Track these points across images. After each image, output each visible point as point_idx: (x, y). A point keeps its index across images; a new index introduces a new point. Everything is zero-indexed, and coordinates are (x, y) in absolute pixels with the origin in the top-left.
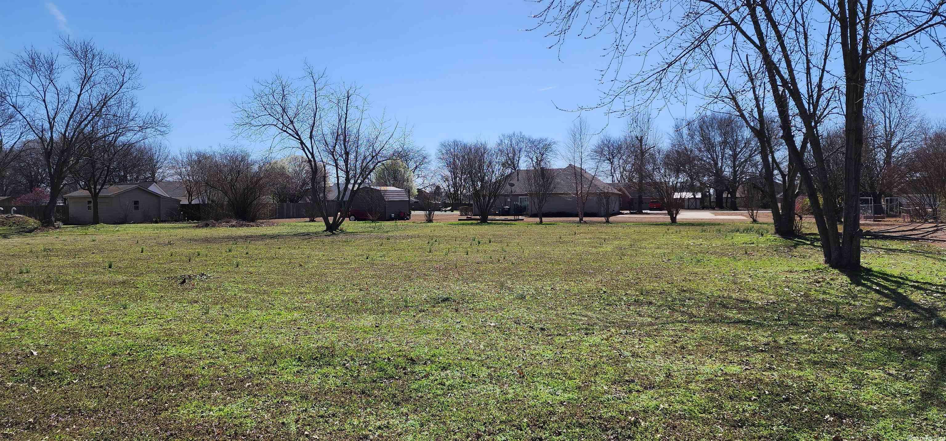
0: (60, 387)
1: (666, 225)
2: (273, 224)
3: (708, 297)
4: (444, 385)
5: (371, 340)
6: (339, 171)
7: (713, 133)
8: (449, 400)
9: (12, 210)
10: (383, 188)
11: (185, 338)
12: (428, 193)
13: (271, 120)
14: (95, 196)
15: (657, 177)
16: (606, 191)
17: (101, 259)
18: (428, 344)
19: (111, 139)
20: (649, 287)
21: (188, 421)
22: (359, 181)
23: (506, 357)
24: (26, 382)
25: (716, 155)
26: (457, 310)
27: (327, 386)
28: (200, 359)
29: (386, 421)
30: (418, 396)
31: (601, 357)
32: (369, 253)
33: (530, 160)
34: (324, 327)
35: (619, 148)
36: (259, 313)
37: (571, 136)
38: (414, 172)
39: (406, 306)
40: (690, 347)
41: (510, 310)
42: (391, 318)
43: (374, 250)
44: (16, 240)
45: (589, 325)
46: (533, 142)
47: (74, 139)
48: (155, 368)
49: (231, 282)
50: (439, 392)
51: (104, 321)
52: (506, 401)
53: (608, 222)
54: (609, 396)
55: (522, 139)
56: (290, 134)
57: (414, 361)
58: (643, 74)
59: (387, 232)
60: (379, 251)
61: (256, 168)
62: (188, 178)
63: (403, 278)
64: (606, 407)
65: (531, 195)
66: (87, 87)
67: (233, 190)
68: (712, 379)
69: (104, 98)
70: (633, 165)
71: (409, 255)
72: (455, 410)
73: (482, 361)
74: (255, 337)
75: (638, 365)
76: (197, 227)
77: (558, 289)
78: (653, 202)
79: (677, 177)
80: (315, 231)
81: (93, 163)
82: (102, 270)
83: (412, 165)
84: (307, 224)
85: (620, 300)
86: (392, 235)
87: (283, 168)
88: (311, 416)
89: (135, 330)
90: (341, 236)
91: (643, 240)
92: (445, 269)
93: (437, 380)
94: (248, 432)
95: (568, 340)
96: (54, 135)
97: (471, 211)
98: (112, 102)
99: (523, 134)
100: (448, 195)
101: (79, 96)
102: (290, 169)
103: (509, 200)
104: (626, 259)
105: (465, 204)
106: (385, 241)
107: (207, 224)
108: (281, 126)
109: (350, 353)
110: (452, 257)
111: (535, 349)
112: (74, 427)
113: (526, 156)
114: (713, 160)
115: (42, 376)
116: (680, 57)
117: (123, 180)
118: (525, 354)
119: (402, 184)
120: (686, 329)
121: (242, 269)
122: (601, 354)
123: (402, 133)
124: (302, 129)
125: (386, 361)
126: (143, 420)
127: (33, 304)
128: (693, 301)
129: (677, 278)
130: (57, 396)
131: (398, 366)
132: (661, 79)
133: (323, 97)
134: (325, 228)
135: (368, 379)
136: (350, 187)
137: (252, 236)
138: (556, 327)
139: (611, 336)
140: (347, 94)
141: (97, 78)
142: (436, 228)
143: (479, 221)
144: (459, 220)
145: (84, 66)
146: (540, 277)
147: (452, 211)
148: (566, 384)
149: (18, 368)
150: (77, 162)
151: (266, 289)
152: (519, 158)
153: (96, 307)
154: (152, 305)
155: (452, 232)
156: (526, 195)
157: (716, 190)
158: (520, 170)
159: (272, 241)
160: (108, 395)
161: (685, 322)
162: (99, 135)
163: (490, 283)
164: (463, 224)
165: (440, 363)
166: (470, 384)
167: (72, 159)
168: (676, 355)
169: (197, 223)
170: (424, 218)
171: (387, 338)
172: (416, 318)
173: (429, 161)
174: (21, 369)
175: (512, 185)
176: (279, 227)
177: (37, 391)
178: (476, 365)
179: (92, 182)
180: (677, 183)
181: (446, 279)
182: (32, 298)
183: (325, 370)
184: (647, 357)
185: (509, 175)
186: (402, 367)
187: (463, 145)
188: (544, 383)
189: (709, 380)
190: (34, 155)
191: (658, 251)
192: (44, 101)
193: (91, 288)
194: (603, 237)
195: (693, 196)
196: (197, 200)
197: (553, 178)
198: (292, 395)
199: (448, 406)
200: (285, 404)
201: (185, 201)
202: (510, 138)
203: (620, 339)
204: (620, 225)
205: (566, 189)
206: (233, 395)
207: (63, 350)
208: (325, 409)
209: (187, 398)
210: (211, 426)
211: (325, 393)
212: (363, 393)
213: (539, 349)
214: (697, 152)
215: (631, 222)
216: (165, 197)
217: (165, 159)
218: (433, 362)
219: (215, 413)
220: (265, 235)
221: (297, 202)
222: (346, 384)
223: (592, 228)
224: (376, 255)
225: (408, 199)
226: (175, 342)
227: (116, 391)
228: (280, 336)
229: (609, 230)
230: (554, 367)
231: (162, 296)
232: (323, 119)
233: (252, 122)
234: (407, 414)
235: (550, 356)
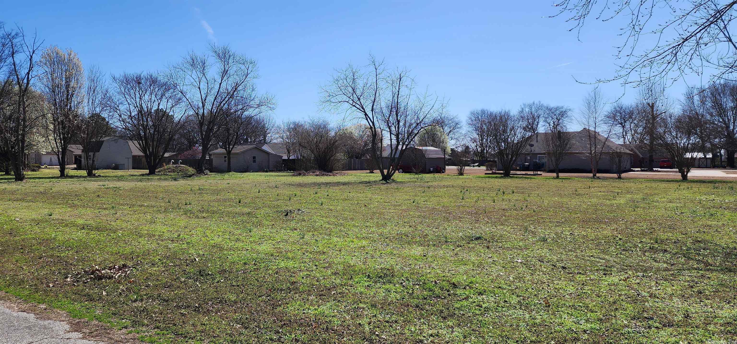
0: (213, 284)
1: (677, 181)
2: (344, 174)
3: (723, 248)
4: (481, 307)
5: (421, 266)
6: (392, 135)
7: (725, 100)
8: (486, 319)
9: (179, 162)
10: (424, 148)
11: (290, 255)
12: (459, 152)
13: (345, 98)
14: (229, 153)
15: (669, 139)
16: (619, 151)
17: (234, 197)
18: (466, 273)
19: (239, 113)
20: (663, 236)
21: (294, 315)
22: (407, 143)
23: (533, 289)
24: (193, 279)
25: (728, 119)
26: (488, 247)
27: (390, 299)
28: (300, 271)
29: (437, 331)
30: (460, 314)
31: (620, 295)
32: (415, 198)
33: (548, 125)
34: (385, 254)
35: (631, 114)
36: (338, 239)
37: (586, 104)
38: (448, 135)
39: (446, 242)
40: (707, 293)
41: (534, 250)
42: (435, 250)
43: (418, 196)
44: (182, 182)
45: (606, 266)
46: (550, 110)
47: (217, 114)
48: (272, 276)
49: (318, 216)
50: (477, 312)
51: (238, 240)
52: (534, 325)
53: (620, 178)
54: (630, 330)
55: (540, 107)
56: (358, 108)
57: (456, 285)
58: (659, 49)
59: (428, 182)
60: (422, 197)
61: (332, 134)
62: (287, 140)
63: (442, 219)
64: (626, 339)
65: (549, 154)
66: (225, 78)
67: (318, 150)
68: (731, 323)
69: (235, 85)
70: (644, 128)
71: (446, 201)
72: (491, 328)
73: (512, 290)
74: (337, 258)
75: (656, 304)
76: (293, 175)
77: (576, 234)
78: (662, 161)
79: (689, 138)
80: (374, 180)
81: (228, 130)
82: (235, 205)
83: (447, 129)
84: (368, 174)
85: (636, 246)
86: (432, 184)
87: (352, 133)
88: (379, 321)
89: (257, 247)
90: (393, 184)
91: (655, 194)
92: (476, 213)
93: (475, 302)
94: (335, 328)
95: (589, 278)
96: (205, 112)
97: (496, 166)
98: (240, 88)
99: (542, 103)
100: (476, 153)
101: (220, 84)
102: (356, 134)
103: (529, 158)
104: (640, 211)
105: (490, 161)
106: (426, 189)
107: (300, 173)
108: (351, 102)
109: (406, 275)
110: (481, 204)
111: (558, 284)
112: (223, 312)
113: (544, 121)
114: (725, 123)
115: (202, 276)
116: (696, 32)
117: (246, 141)
118: (549, 288)
119: (439, 145)
120: (703, 276)
121: (324, 206)
122: (620, 293)
123: (441, 105)
124: (366, 104)
125: (433, 283)
126: (266, 312)
127: (194, 226)
128: (708, 251)
129: (692, 230)
130: (212, 290)
131: (443, 288)
132: (676, 53)
133: (381, 80)
134: (381, 178)
135: (421, 297)
136: (400, 147)
137: (330, 183)
138: (577, 266)
139: (628, 278)
140: (399, 77)
141: (231, 72)
142: (467, 180)
143: (503, 175)
144: (486, 174)
145: (223, 63)
146: (559, 224)
147: (479, 167)
148: (589, 315)
149: (188, 269)
150: (219, 130)
151: (342, 222)
152: (538, 123)
153: (232, 230)
154: (268, 230)
155: (479, 183)
156: (544, 154)
157: (727, 151)
158: (539, 133)
159: (345, 187)
160: (242, 292)
161: (701, 270)
162: (232, 111)
163: (516, 227)
164: (489, 177)
165: (477, 289)
166: (504, 308)
167: (216, 127)
168: (693, 299)
169: (293, 172)
170: (457, 172)
171: (433, 265)
172: (455, 252)
173: (461, 127)
174: (189, 270)
175: (532, 145)
176: (348, 177)
177: (199, 285)
178: (507, 293)
179: (227, 143)
180: (688, 144)
181: (477, 221)
182: (194, 221)
183: (388, 286)
184: (665, 298)
185: (530, 137)
186: (446, 289)
187: (489, 113)
188: (568, 313)
189: (728, 323)
190: (192, 125)
191: (671, 205)
192: (199, 88)
193: (229, 216)
194: (616, 191)
195: (703, 156)
196: (293, 156)
197: (569, 139)
198: (365, 303)
199: (486, 324)
200: (360, 309)
201: (285, 157)
202: (530, 107)
203: (638, 281)
204: (632, 180)
205: (581, 149)
206: (324, 299)
207: (214, 258)
208: (390, 316)
209: (293, 299)
210: (310, 321)
211: (389, 304)
212: (417, 307)
213: (562, 284)
214: (708, 117)
215: (642, 178)
216: (272, 154)
217: (272, 127)
218: (470, 288)
219: (312, 312)
220: (339, 182)
221: (360, 158)
222: (404, 299)
223: (605, 183)
224: (420, 200)
225: (444, 157)
226: (283, 258)
227: (247, 289)
228: (354, 258)
229: (621, 185)
230: (576, 301)
231: (273, 224)
232: (381, 96)
233: (331, 100)
234: (452, 327)
235: (572, 291)
